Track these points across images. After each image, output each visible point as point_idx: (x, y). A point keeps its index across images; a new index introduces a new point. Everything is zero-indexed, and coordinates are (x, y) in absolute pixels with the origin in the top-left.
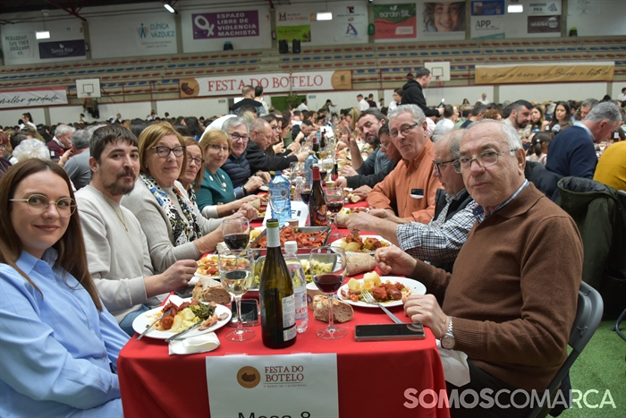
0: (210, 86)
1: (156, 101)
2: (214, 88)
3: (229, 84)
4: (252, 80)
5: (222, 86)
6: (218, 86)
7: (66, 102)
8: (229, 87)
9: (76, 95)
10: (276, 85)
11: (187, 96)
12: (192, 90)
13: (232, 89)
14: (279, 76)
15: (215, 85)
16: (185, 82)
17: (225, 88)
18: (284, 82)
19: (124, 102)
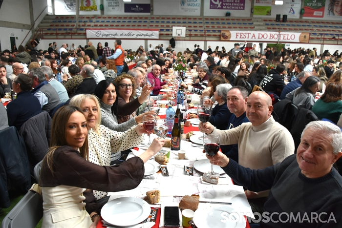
0: (237, 35)
1: (207, 41)
2: (239, 37)
3: (247, 35)
4: (259, 34)
5: (243, 36)
6: (241, 35)
7: (158, 38)
8: (247, 37)
9: (172, 35)
10: (271, 38)
11: (224, 39)
12: (227, 37)
13: (248, 38)
14: (273, 33)
15: (239, 35)
16: (224, 32)
17: (244, 37)
18: (276, 36)
19: (190, 40)
